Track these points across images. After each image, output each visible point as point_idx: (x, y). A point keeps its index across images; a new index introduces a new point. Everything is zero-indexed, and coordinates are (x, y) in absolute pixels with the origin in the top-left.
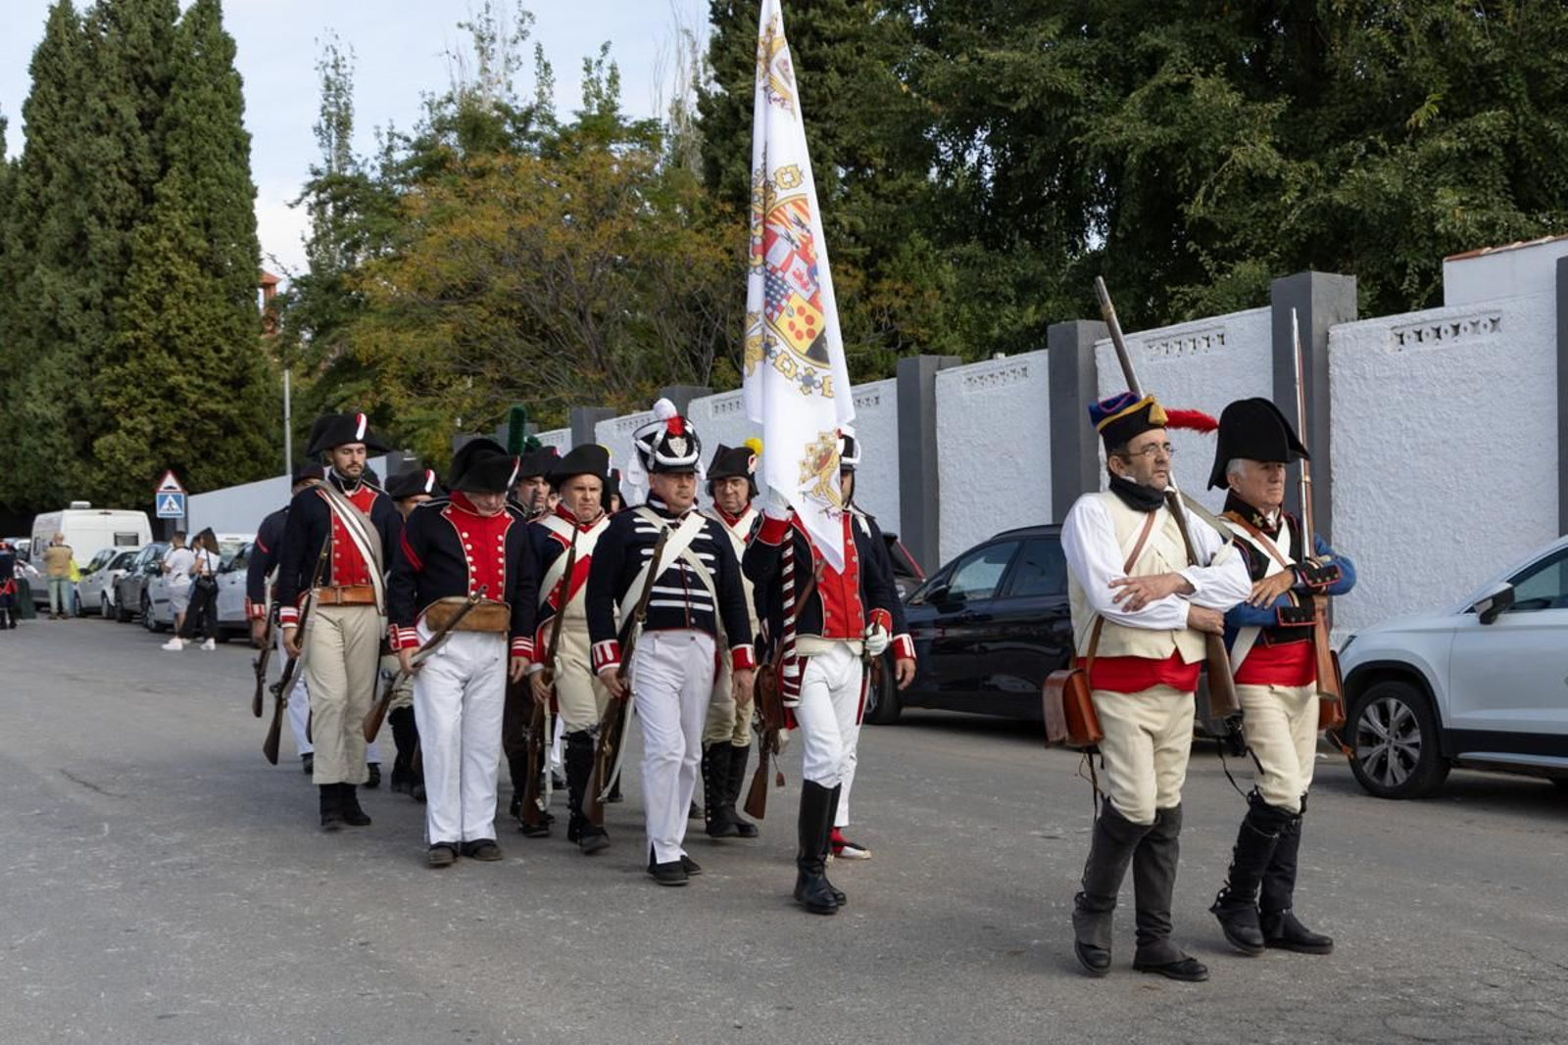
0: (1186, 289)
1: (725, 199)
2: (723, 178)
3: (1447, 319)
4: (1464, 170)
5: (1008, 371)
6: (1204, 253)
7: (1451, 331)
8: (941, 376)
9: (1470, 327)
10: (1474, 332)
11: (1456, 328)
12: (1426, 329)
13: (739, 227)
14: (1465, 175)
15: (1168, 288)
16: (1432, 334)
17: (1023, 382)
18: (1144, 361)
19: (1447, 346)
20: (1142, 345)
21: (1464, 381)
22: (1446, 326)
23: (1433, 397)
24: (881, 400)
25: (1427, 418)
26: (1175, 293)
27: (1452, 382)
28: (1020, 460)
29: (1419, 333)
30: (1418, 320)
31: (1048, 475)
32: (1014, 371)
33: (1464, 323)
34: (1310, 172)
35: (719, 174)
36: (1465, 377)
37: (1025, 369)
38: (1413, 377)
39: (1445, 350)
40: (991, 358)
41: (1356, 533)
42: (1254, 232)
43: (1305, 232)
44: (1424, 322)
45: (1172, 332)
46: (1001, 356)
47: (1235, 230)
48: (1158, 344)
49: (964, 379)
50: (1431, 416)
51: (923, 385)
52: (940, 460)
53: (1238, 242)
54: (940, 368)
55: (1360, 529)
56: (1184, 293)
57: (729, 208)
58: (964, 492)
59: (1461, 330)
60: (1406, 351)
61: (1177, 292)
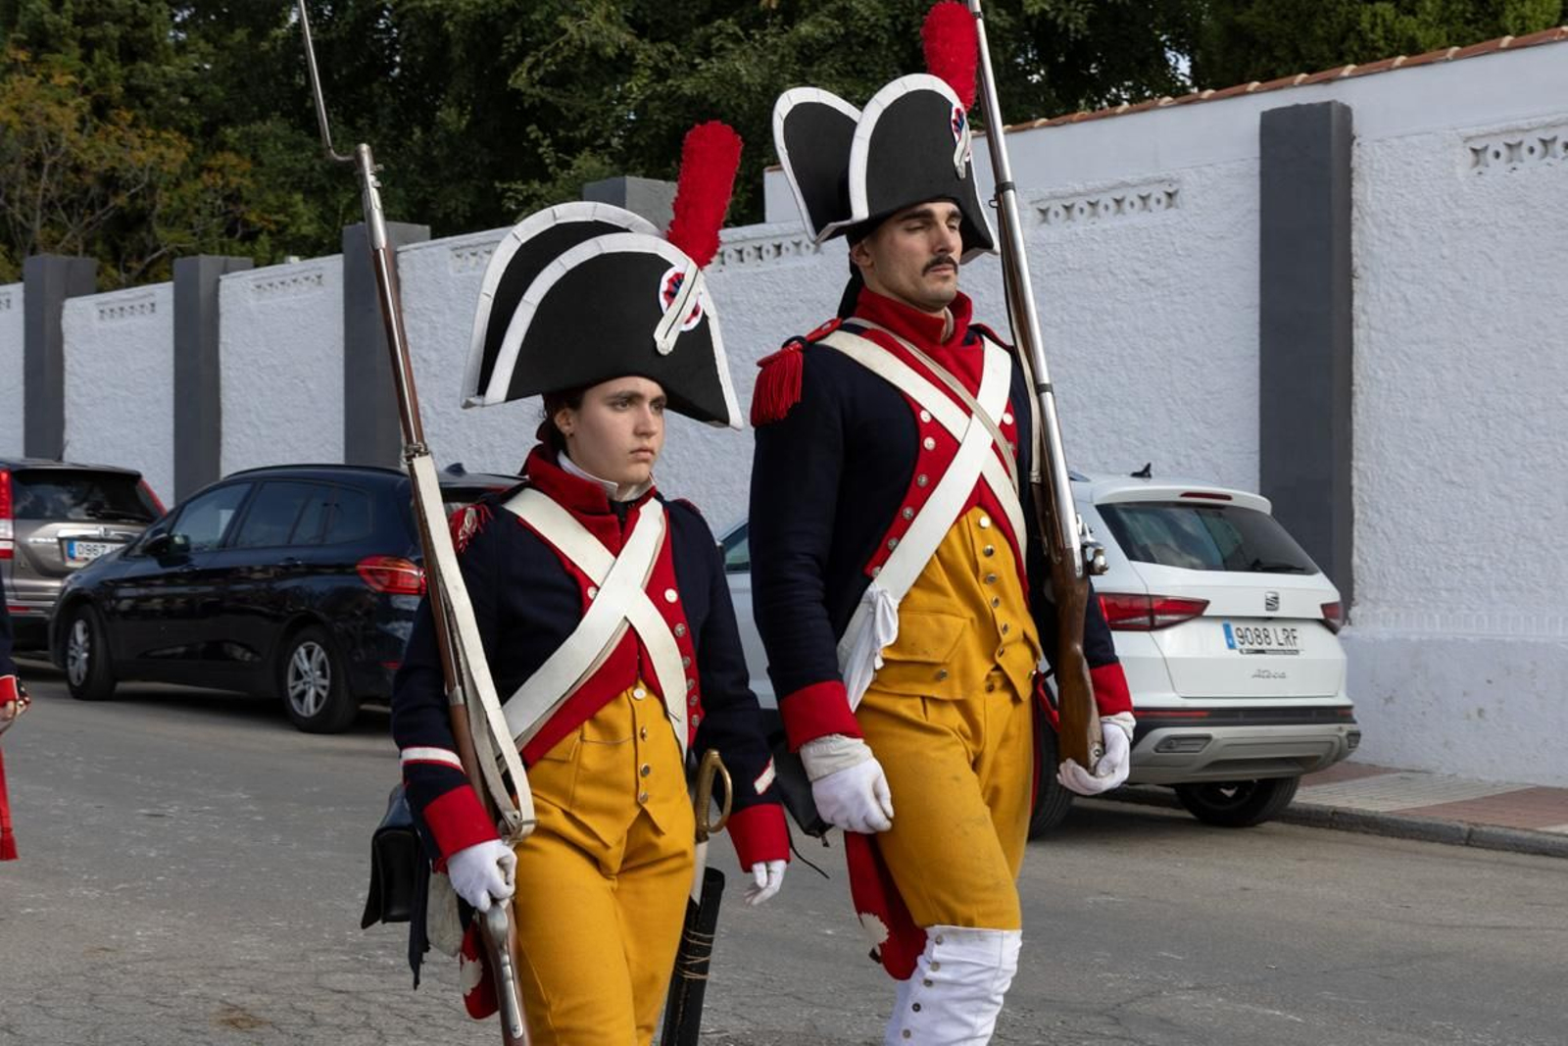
0: (519, 186)
1: (20, 45)
2: (20, 18)
3: (767, 237)
4: (852, 58)
5: (300, 278)
6: (547, 142)
7: (773, 250)
8: (226, 281)
9: (792, 248)
10: (799, 253)
11: (778, 247)
12: (748, 248)
13: (35, 81)
14: (853, 64)
15: (497, 184)
16: (754, 253)
17: (319, 292)
18: (451, 272)
19: (768, 269)
20: (450, 253)
21: (785, 309)
22: (768, 245)
23: (753, 326)
24: (157, 308)
25: (748, 351)
26: (505, 191)
27: (773, 309)
28: (312, 386)
29: (740, 252)
30: (737, 237)
31: (341, 405)
32: (307, 279)
33: (787, 243)
34: (669, 55)
35: (17, 11)
36: (786, 304)
37: (319, 277)
38: (734, 303)
39: (764, 273)
40: (282, 262)
41: (673, 481)
42: (605, 122)
43: (667, 123)
44: (745, 240)
45: (482, 240)
46: (294, 259)
47: (583, 118)
48: (466, 253)
49: (252, 286)
50: (752, 349)
51: (204, 292)
52: (223, 383)
53: (585, 132)
54: (226, 271)
55: (677, 477)
56: (516, 191)
57: (22, 56)
58: (249, 423)
59: (783, 250)
60: (727, 273)
61: (509, 189)
